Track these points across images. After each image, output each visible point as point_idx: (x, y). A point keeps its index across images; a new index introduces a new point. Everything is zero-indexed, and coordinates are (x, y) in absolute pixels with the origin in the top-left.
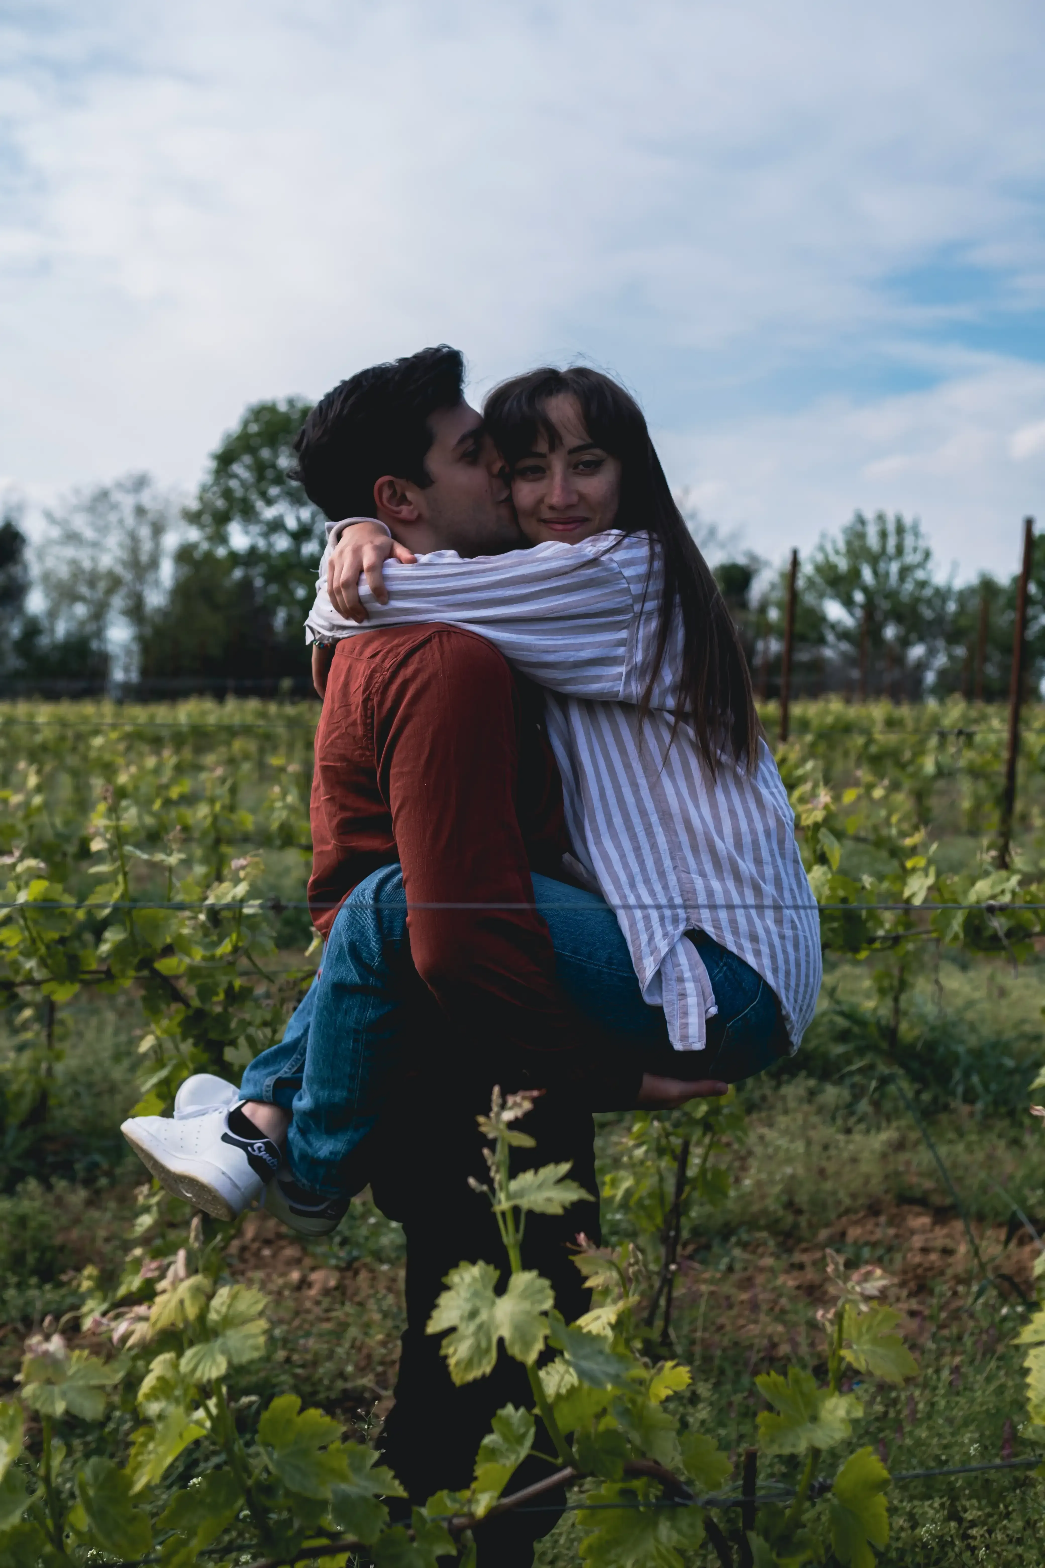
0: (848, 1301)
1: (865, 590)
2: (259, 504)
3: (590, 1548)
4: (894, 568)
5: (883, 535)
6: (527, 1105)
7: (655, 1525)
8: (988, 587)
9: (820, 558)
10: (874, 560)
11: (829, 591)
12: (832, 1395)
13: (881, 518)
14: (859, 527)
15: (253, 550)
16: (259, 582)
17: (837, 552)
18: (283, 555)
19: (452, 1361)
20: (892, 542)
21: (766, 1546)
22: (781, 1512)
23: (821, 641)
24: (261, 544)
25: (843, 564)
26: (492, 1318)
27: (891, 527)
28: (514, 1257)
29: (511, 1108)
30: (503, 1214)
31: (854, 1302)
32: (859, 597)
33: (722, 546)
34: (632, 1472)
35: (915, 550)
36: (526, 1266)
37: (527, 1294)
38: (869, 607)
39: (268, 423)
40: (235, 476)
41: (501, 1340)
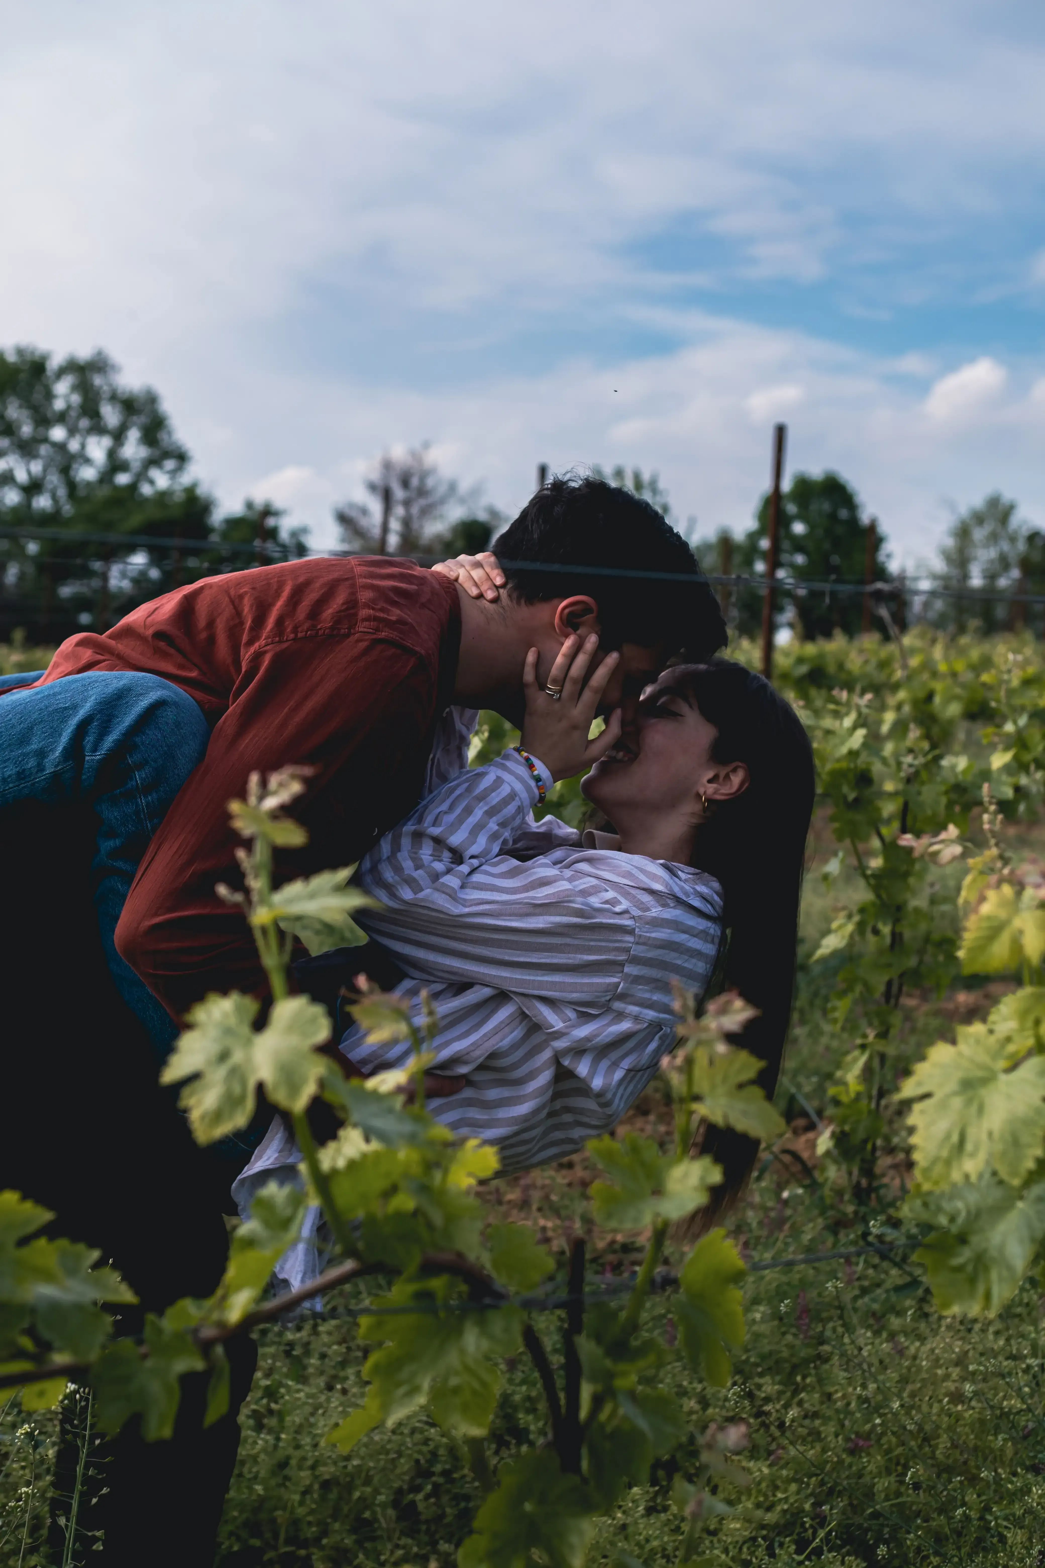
0: (699, 1043)
3: (376, 1369)
6: (296, 788)
7: (458, 1332)
8: (726, 541)
12: (679, 1160)
19: (195, 1116)
21: (599, 1351)
22: (614, 1315)
26: (249, 1060)
28: (277, 982)
29: (275, 793)
30: (264, 930)
31: (708, 1043)
33: (462, 502)
34: (429, 1268)
36: (294, 990)
37: (296, 1025)
41: (260, 1088)
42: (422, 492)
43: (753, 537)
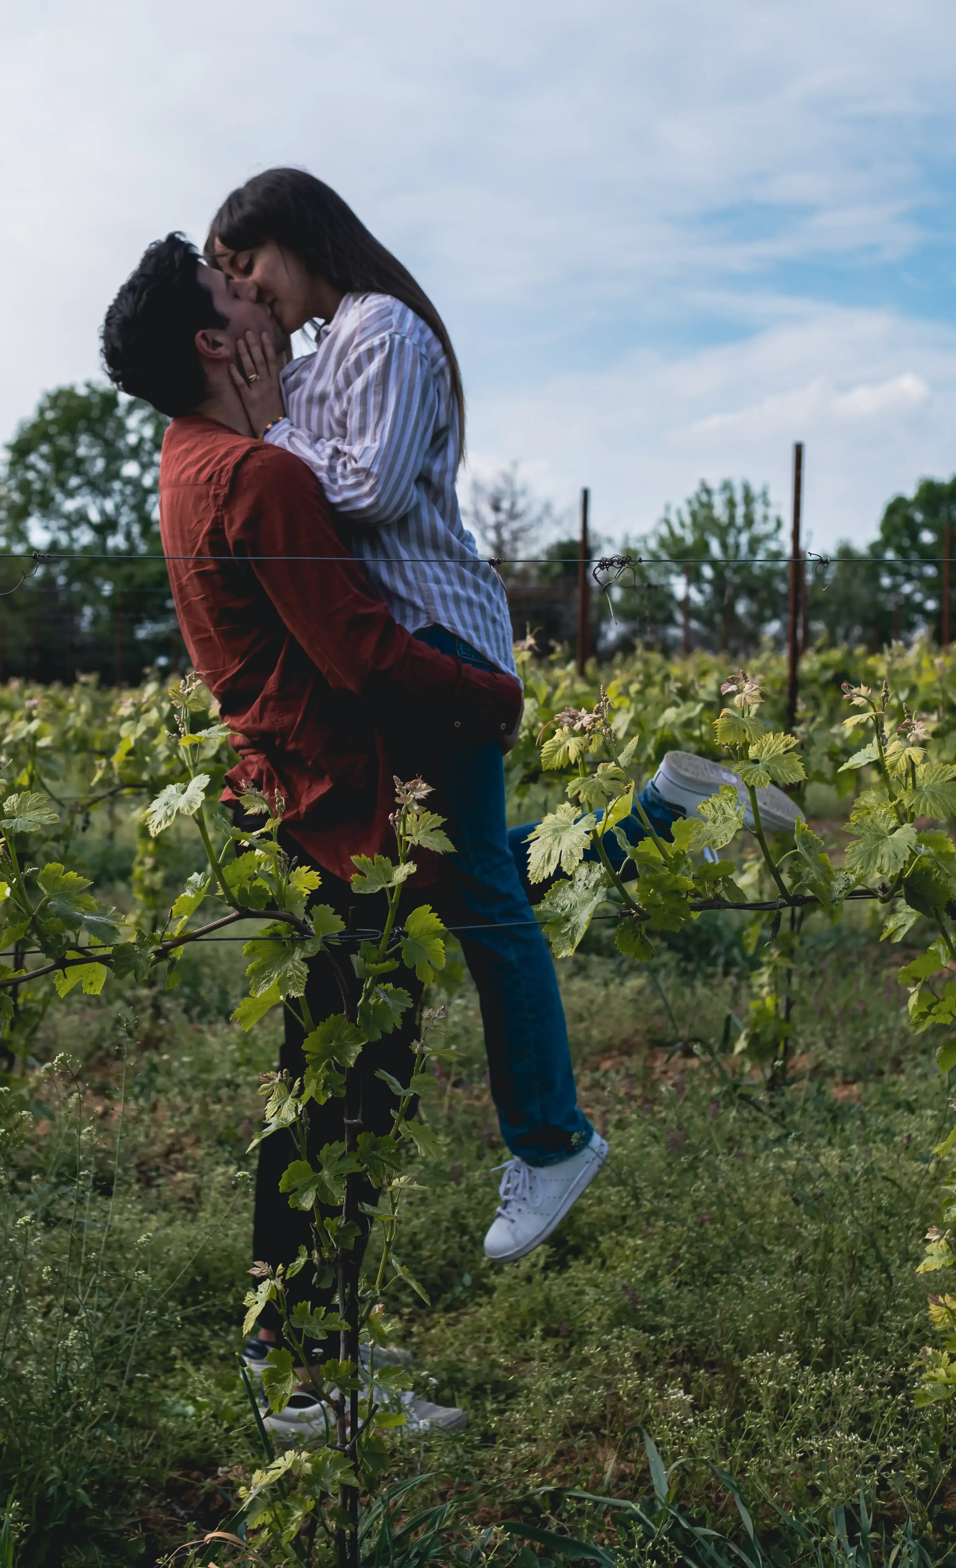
0: (408, 807)
1: (714, 563)
2: (59, 497)
4: (744, 538)
5: (731, 504)
8: (846, 554)
9: (664, 530)
10: (722, 532)
11: (674, 567)
13: (727, 486)
14: (704, 498)
15: (54, 545)
16: (61, 580)
17: (683, 525)
18: (85, 549)
20: (740, 511)
23: (670, 620)
24: (63, 539)
25: (689, 538)
27: (739, 497)
32: (708, 572)
33: (558, 522)
35: (766, 518)
38: (719, 583)
39: (66, 409)
40: (32, 467)
42: (513, 515)
43: (876, 548)
